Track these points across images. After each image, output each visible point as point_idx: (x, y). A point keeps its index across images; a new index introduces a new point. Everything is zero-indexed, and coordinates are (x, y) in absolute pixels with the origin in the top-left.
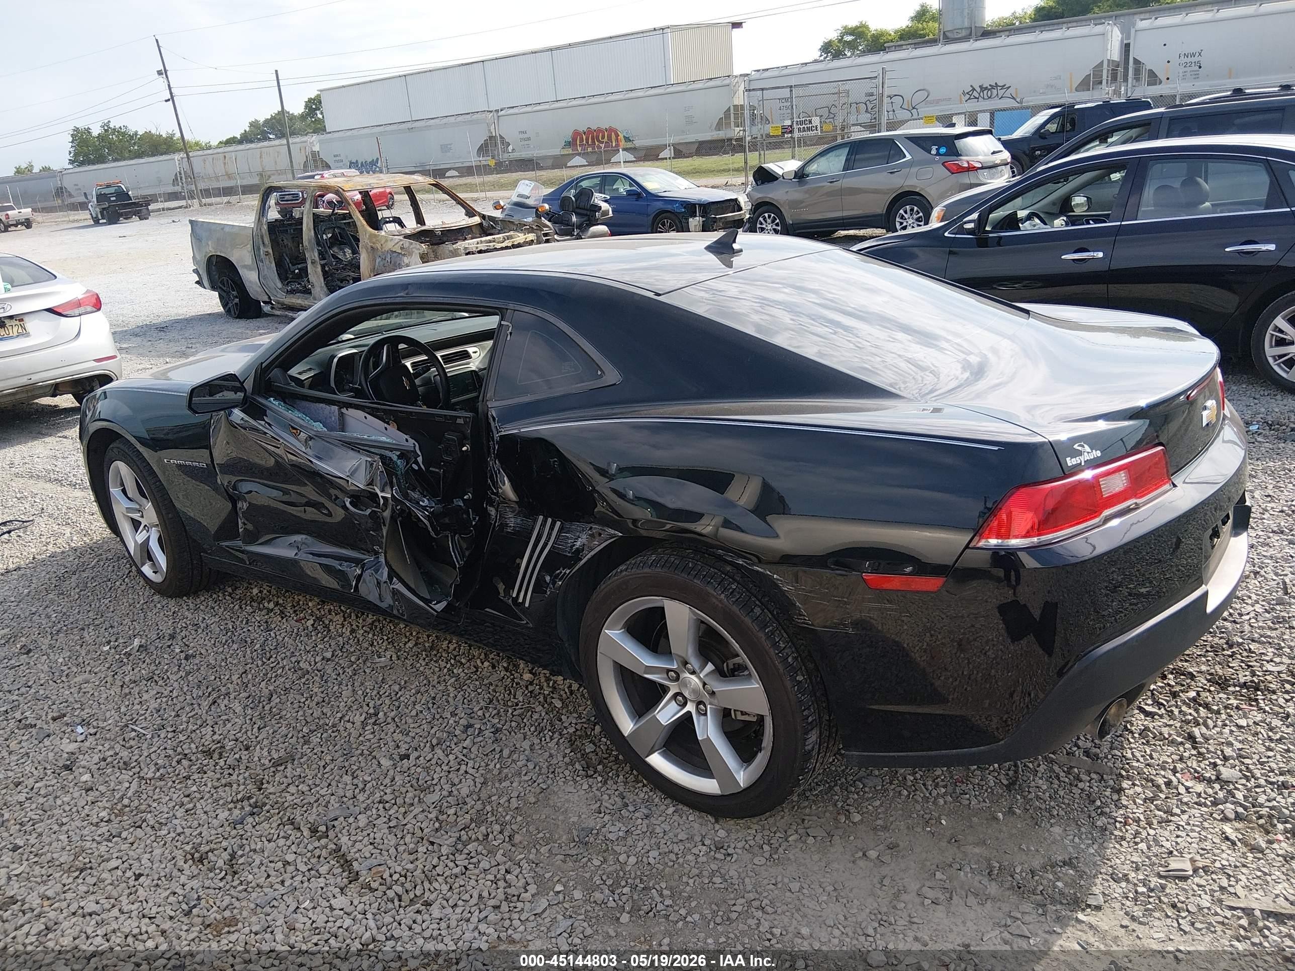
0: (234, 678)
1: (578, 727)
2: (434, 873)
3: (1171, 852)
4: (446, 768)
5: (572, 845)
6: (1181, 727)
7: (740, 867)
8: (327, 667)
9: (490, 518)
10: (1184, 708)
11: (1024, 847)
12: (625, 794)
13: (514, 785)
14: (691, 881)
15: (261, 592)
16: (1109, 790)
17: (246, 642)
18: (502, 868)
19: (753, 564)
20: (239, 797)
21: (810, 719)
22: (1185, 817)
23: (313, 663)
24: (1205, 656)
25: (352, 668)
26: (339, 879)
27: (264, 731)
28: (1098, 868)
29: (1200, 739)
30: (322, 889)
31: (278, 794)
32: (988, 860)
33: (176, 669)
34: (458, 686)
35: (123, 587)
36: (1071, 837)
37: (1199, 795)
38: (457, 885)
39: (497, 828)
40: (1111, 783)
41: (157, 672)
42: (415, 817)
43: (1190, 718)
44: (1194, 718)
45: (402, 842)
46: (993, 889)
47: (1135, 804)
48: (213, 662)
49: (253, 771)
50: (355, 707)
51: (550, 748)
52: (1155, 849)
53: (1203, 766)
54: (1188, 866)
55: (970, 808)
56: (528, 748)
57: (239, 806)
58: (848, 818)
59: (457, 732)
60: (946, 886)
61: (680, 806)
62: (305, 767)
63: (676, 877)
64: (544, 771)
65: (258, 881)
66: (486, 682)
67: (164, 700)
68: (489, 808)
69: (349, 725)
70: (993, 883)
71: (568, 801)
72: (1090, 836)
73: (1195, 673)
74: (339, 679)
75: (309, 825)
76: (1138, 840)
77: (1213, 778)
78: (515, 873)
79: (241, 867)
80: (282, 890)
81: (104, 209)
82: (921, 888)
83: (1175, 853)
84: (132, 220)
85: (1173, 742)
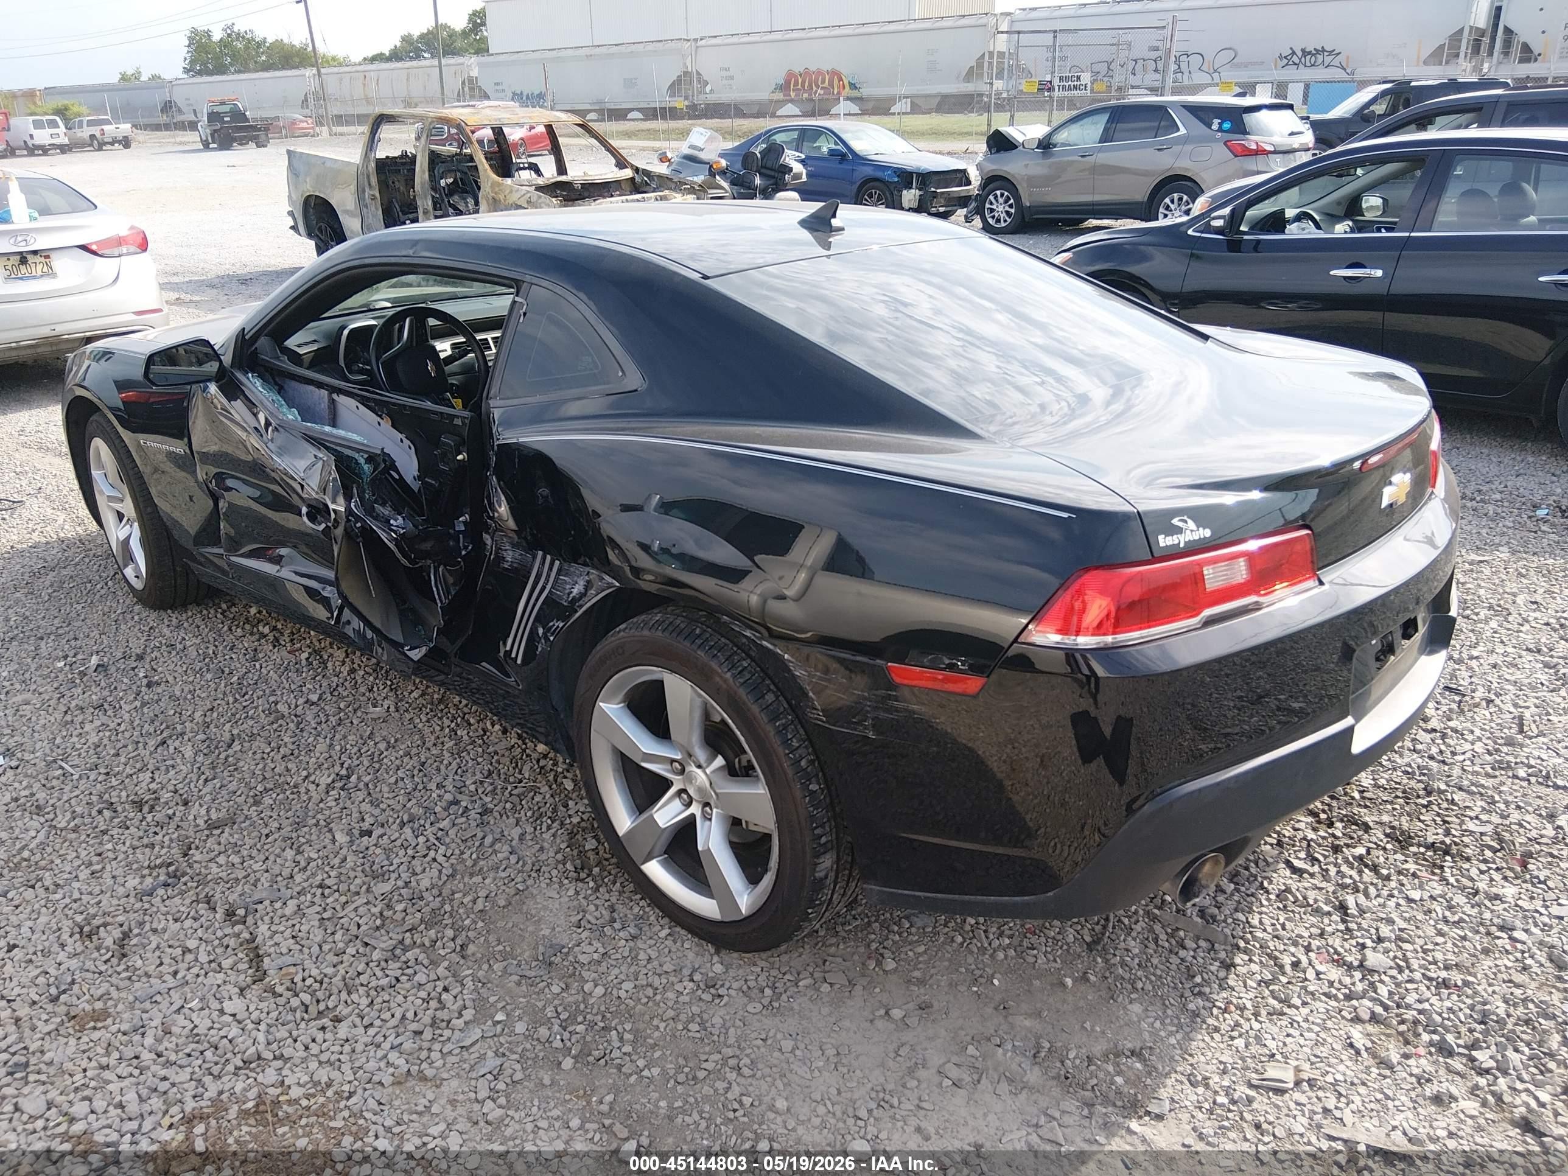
0: (197, 715)
1: (585, 817)
2: (357, 981)
3: (1273, 1055)
4: (410, 852)
5: (534, 964)
6: (1334, 893)
7: (728, 1013)
8: (308, 712)
9: (485, 549)
10: (1344, 868)
11: (1088, 1025)
12: (617, 906)
13: (487, 881)
14: (662, 1025)
15: (260, 612)
16: (1217, 964)
17: (223, 672)
18: (440, 985)
19: (762, 638)
20: (158, 862)
21: (823, 840)
22: (1305, 1011)
23: (293, 706)
24: (1392, 803)
25: (337, 717)
26: (243, 976)
27: (210, 785)
28: (1174, 1064)
29: (1353, 911)
30: (219, 986)
31: (204, 864)
32: (1038, 1038)
33: (131, 698)
34: (455, 752)
35: (103, 592)
36: (1152, 1020)
37: (1331, 984)
38: (379, 1000)
39: (450, 933)
40: (1223, 955)
41: (109, 699)
42: (356, 910)
43: (1348, 881)
44: (1355, 882)
45: (330, 939)
46: (1034, 1076)
47: (1245, 987)
48: (178, 693)
49: (184, 832)
50: (326, 766)
51: (543, 840)
52: (1255, 1049)
53: (1347, 946)
54: (1289, 1077)
55: (1034, 968)
56: (517, 837)
57: (155, 874)
58: (879, 963)
59: (438, 809)
60: (976, 1065)
61: (678, 929)
62: (245, 833)
63: (647, 1017)
64: (528, 868)
65: (147, 969)
66: (491, 749)
67: (107, 734)
68: (447, 908)
69: (312, 787)
70: (1036, 1068)
71: (545, 908)
72: (1176, 1021)
73: (1371, 824)
74: (319, 729)
75: (227, 907)
76: (1235, 1034)
77: (1356, 963)
78: (454, 992)
79: (134, 949)
80: (171, 982)
81: (215, 131)
82: (945, 1064)
83: (1278, 1057)
84: (247, 146)
85: (1317, 911)
